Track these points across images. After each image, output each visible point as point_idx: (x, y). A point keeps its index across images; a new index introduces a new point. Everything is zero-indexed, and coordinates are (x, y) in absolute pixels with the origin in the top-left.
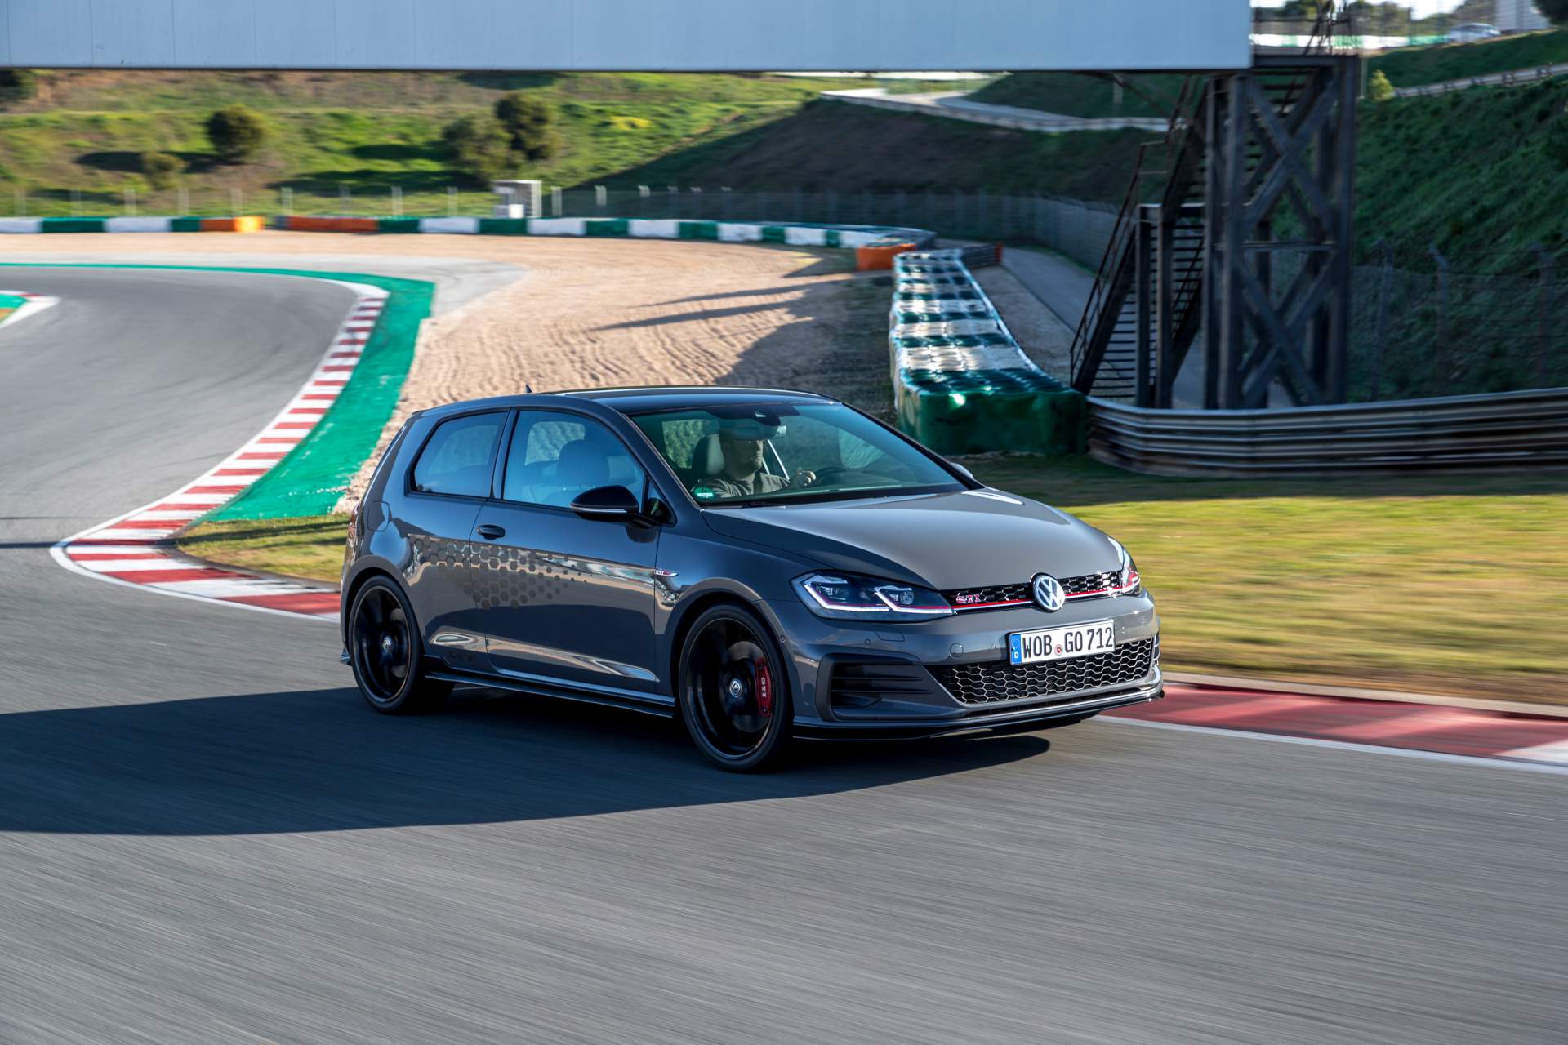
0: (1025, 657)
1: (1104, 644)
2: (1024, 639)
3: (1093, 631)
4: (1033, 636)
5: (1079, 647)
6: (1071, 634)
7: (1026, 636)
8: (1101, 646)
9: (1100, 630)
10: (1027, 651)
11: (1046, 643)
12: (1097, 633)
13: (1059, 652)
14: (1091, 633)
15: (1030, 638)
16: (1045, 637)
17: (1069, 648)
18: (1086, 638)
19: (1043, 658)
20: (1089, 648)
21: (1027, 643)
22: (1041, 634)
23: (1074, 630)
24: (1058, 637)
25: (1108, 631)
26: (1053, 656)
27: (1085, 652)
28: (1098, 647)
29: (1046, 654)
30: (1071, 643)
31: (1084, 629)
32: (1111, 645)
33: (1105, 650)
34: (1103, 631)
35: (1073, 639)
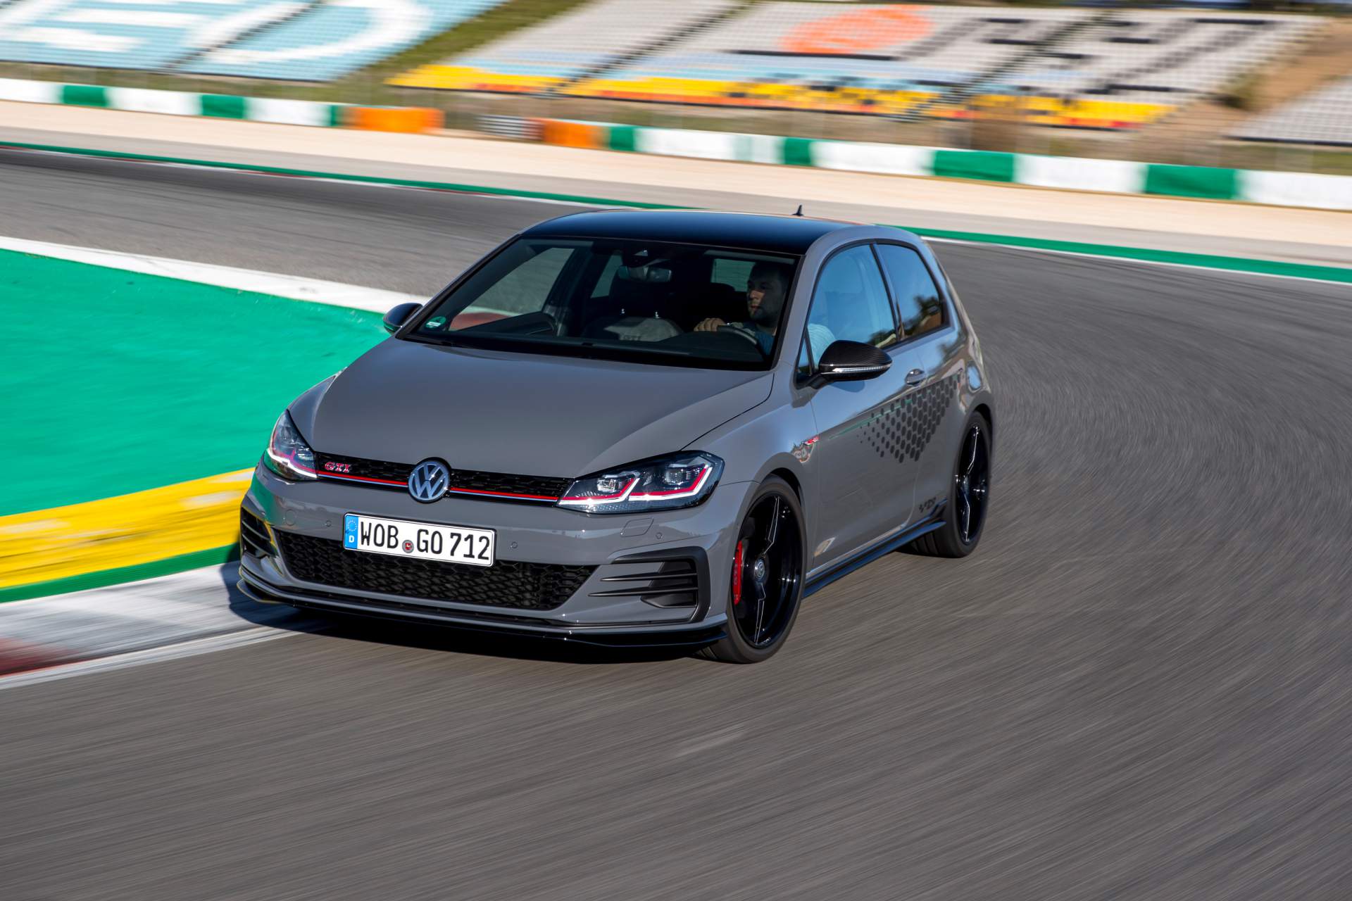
0: (362, 543)
1: (476, 552)
2: (362, 523)
3: (459, 536)
4: (375, 522)
5: (437, 548)
6: (427, 532)
7: (366, 521)
8: (471, 556)
9: (470, 537)
10: (365, 537)
11: (391, 534)
12: (466, 539)
13: (408, 548)
14: (456, 538)
15: (370, 524)
16: (390, 527)
17: (423, 546)
18: (449, 543)
19: (384, 550)
20: (452, 554)
21: (366, 529)
22: (386, 523)
23: (432, 529)
24: (407, 531)
25: (484, 541)
26: (399, 552)
27: (445, 556)
28: (465, 556)
29: (389, 546)
30: (426, 542)
31: (446, 531)
32: (487, 558)
33: (475, 561)
34: (476, 540)
35: (428, 538)
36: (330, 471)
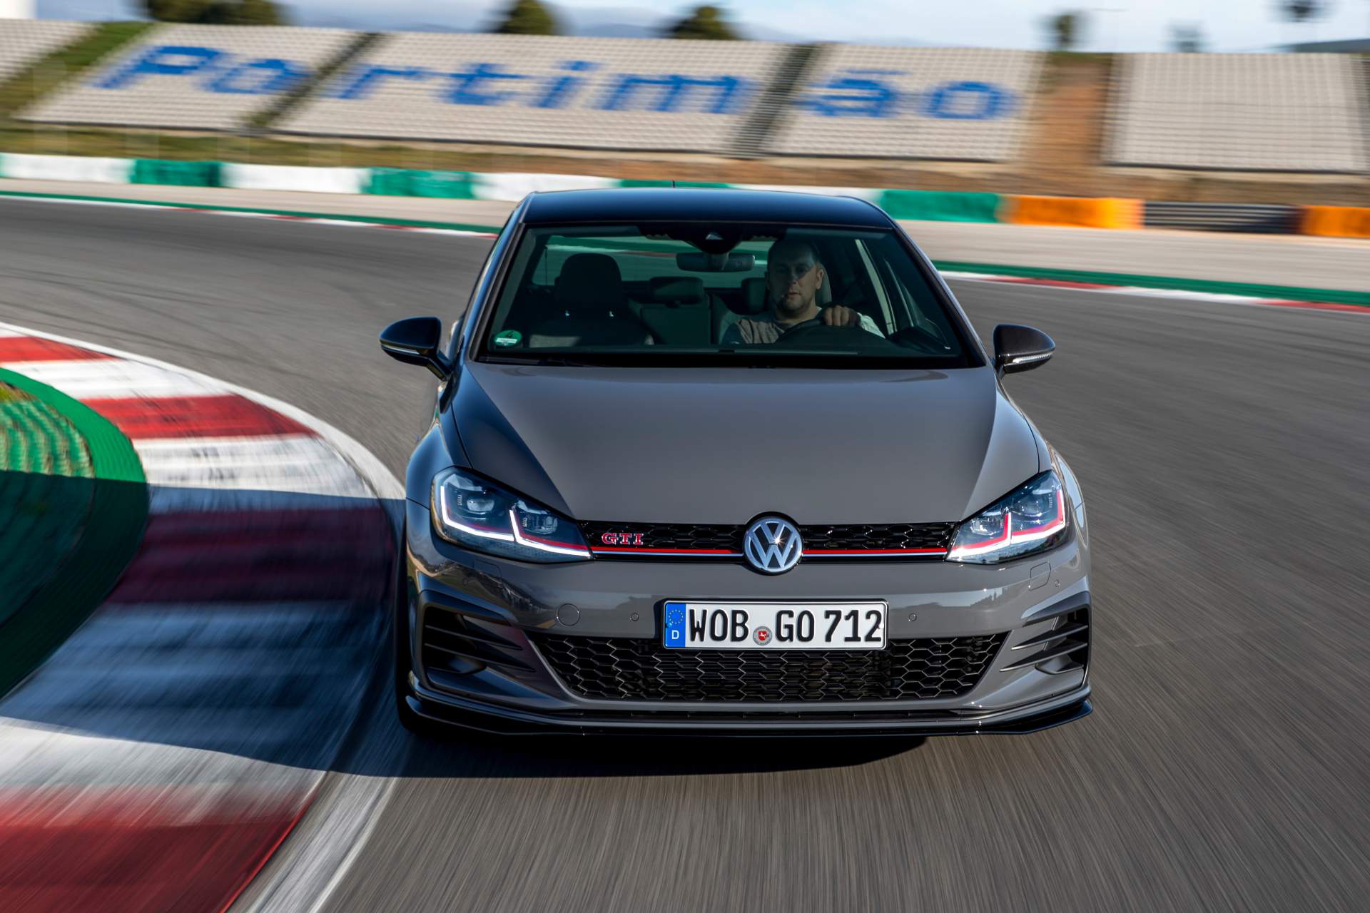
0: (693, 639)
1: (862, 633)
2: (692, 612)
3: (838, 614)
4: (711, 608)
5: (805, 634)
6: (791, 614)
7: (698, 609)
8: (855, 638)
9: (854, 614)
10: (697, 630)
11: (737, 623)
12: (847, 618)
13: (762, 638)
14: (832, 617)
15: (705, 612)
16: (734, 613)
17: (784, 633)
18: (822, 625)
19: (727, 644)
20: (828, 638)
21: (698, 618)
22: (728, 609)
23: (797, 609)
24: (761, 616)
25: (873, 617)
26: (749, 643)
27: (818, 643)
28: (847, 639)
29: (734, 638)
30: (790, 627)
31: (818, 610)
32: (878, 639)
33: (863, 644)
34: (861, 617)
35: (793, 622)
36: (612, 545)
